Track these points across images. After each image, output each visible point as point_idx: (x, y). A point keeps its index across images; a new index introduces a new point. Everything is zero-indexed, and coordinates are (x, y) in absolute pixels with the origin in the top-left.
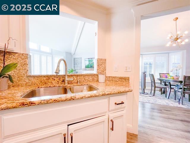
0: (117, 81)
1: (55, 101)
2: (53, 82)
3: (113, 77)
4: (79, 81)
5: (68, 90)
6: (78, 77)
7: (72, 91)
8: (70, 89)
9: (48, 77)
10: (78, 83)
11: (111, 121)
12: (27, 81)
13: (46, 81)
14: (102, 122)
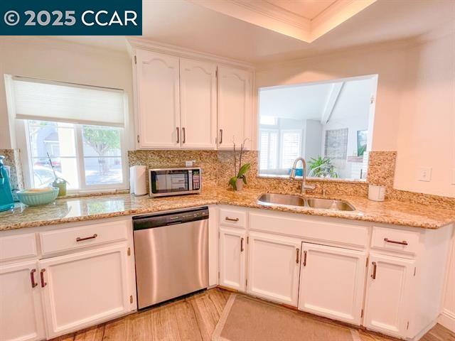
0: (425, 203)
1: (290, 211)
2: (285, 188)
3: (414, 194)
4: (324, 191)
5: (306, 203)
6: (325, 185)
7: (311, 205)
8: (309, 201)
9: (279, 180)
10: (322, 193)
11: (373, 263)
12: (257, 183)
13: (276, 185)
14: (355, 258)
